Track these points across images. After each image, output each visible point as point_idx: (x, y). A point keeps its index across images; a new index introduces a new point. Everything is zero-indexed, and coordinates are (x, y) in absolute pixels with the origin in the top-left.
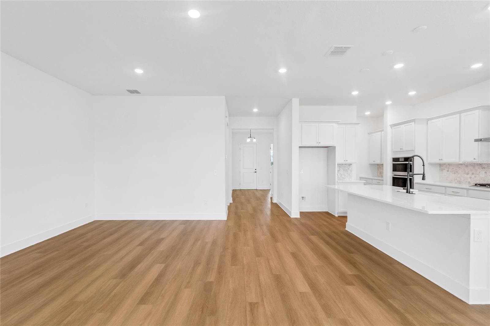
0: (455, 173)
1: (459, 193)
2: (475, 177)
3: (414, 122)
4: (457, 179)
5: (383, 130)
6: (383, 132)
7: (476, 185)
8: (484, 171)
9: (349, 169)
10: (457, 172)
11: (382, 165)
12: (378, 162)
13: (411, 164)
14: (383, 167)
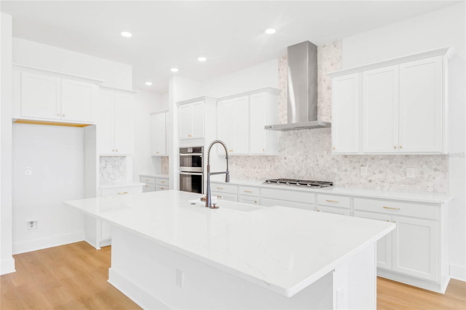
0: (243, 167)
1: (252, 192)
2: (262, 171)
3: (203, 100)
4: (245, 174)
5: (167, 111)
6: (167, 113)
7: (267, 181)
8: (269, 164)
9: (121, 164)
10: (245, 166)
11: (168, 157)
12: (162, 153)
13: (201, 156)
14: (168, 160)
